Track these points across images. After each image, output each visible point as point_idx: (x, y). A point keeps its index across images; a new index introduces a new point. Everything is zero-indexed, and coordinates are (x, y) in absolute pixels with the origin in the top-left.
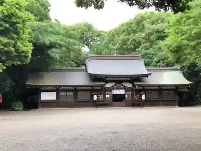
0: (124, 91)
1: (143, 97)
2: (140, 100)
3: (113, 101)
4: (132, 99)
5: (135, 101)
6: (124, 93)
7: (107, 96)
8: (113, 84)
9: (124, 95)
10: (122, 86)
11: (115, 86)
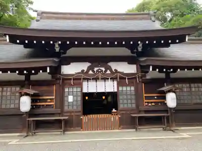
1: (171, 100)
2: (162, 108)
4: (137, 106)
5: (146, 112)
10: (108, 72)
11: (91, 72)
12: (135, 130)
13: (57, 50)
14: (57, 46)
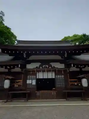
0: (54, 74)
6: (54, 77)
8: (37, 65)
10: (50, 68)
11: (41, 68)
12: (65, 100)
13: (25, 56)
14: (25, 55)
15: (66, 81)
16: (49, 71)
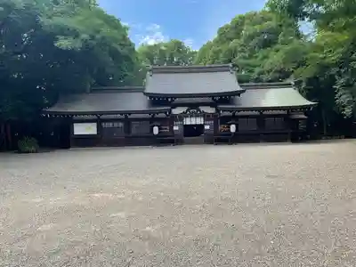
0: (202, 119)
2: (228, 133)
3: (185, 136)
4: (215, 131)
5: (220, 135)
6: (202, 123)
7: (176, 128)
8: (185, 109)
9: (202, 126)
10: (199, 112)
11: (188, 113)
15: (215, 126)
16: (197, 116)
